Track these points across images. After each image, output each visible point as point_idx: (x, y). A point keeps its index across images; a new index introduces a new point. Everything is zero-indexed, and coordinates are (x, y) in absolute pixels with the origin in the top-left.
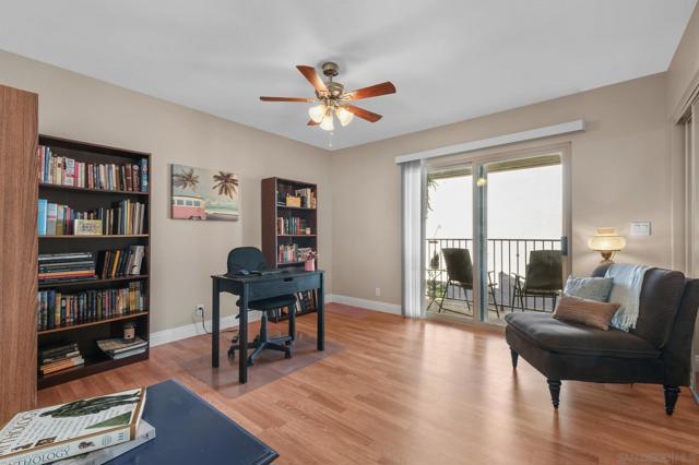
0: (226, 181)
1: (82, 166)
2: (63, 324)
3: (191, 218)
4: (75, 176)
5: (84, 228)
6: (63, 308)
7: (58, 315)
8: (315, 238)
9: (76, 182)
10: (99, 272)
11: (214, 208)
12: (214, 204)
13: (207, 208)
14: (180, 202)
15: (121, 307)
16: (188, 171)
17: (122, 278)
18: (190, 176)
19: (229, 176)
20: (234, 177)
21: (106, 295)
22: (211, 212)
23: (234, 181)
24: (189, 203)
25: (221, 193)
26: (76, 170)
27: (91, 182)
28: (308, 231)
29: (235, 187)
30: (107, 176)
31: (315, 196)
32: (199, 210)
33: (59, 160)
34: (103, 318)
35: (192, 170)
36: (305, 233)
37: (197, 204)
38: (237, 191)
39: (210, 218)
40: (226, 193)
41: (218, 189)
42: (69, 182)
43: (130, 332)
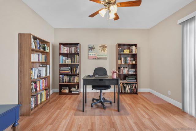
0: (103, 47)
1: (69, 48)
2: (66, 83)
3: (93, 59)
4: (67, 51)
5: (68, 62)
6: (65, 79)
7: (65, 80)
8: (136, 65)
9: (68, 52)
10: (71, 72)
11: (99, 56)
12: (100, 54)
13: (97, 56)
14: (90, 55)
15: (76, 81)
16: (92, 46)
17: (76, 74)
18: (93, 47)
19: (104, 45)
20: (106, 46)
21: (73, 77)
22: (98, 57)
23: (106, 47)
24: (93, 55)
25: (102, 51)
26: (68, 49)
27: (70, 52)
28: (134, 62)
29: (106, 49)
30: (73, 50)
31: (137, 49)
32: (95, 57)
33: (64, 47)
34: (72, 83)
35: (93, 46)
36: (133, 63)
37: (95, 55)
38: (107, 50)
39: (98, 59)
40: (103, 51)
41: (101, 50)
42: (66, 52)
43: (76, 87)
